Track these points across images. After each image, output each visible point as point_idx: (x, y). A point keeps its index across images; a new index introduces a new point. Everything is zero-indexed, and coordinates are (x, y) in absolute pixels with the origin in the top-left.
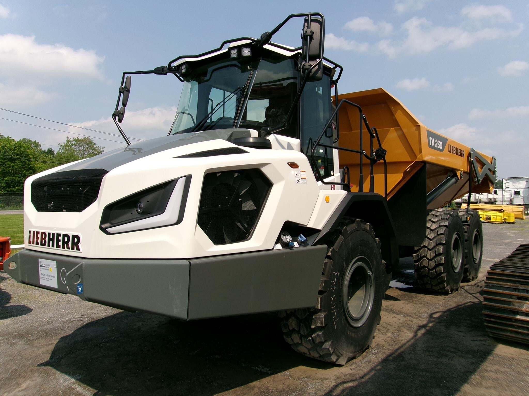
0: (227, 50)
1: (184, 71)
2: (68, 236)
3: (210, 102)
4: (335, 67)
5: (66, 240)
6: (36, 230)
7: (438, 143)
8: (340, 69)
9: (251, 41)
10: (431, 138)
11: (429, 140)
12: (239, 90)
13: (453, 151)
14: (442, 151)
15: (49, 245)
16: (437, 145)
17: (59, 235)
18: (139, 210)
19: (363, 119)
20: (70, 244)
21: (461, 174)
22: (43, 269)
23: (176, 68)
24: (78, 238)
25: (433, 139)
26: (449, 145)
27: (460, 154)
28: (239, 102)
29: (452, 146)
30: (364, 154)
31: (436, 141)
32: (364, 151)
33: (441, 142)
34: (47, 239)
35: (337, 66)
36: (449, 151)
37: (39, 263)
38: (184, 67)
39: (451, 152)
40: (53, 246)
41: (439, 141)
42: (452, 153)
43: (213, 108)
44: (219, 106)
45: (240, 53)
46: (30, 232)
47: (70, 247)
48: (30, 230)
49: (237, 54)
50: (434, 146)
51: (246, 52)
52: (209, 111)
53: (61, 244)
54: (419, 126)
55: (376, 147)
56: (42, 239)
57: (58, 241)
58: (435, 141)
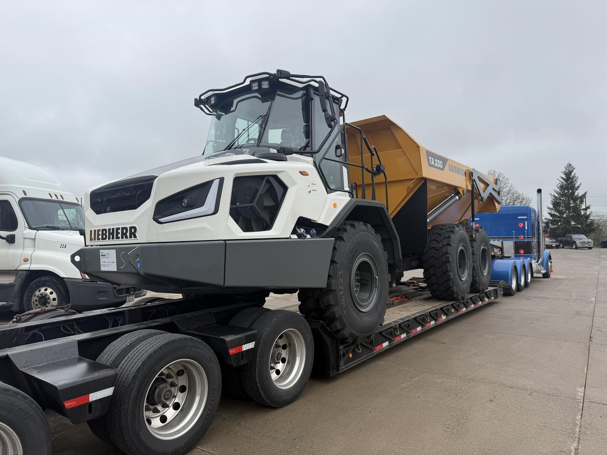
0: (249, 83)
1: (213, 102)
2: (126, 228)
3: (236, 131)
4: (342, 97)
5: (124, 232)
6: (97, 229)
7: (438, 162)
8: (346, 99)
9: (268, 76)
10: (430, 158)
11: (428, 160)
12: (261, 117)
13: (454, 170)
14: (443, 169)
15: (109, 239)
16: (437, 164)
17: (118, 229)
18: (184, 205)
19: (363, 139)
20: (128, 234)
21: (463, 191)
22: (104, 258)
23: (206, 100)
24: (135, 228)
25: (433, 159)
26: (449, 164)
27: (461, 173)
28: (261, 127)
29: (453, 166)
30: (365, 168)
31: (436, 160)
32: (365, 166)
33: (441, 162)
34: (107, 234)
35: (343, 96)
36: (450, 170)
37: (100, 253)
38: (213, 99)
39: (451, 171)
40: (113, 238)
41: (439, 161)
42: (453, 172)
43: (239, 134)
44: (244, 131)
45: (260, 85)
46: (91, 231)
47: (129, 237)
48: (91, 229)
49: (257, 86)
50: (434, 165)
51: (265, 85)
52: (236, 136)
53: (120, 235)
54: (419, 146)
55: (376, 162)
56: (103, 234)
57: (118, 233)
58: (434, 160)
